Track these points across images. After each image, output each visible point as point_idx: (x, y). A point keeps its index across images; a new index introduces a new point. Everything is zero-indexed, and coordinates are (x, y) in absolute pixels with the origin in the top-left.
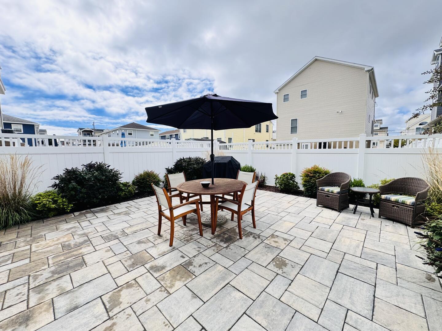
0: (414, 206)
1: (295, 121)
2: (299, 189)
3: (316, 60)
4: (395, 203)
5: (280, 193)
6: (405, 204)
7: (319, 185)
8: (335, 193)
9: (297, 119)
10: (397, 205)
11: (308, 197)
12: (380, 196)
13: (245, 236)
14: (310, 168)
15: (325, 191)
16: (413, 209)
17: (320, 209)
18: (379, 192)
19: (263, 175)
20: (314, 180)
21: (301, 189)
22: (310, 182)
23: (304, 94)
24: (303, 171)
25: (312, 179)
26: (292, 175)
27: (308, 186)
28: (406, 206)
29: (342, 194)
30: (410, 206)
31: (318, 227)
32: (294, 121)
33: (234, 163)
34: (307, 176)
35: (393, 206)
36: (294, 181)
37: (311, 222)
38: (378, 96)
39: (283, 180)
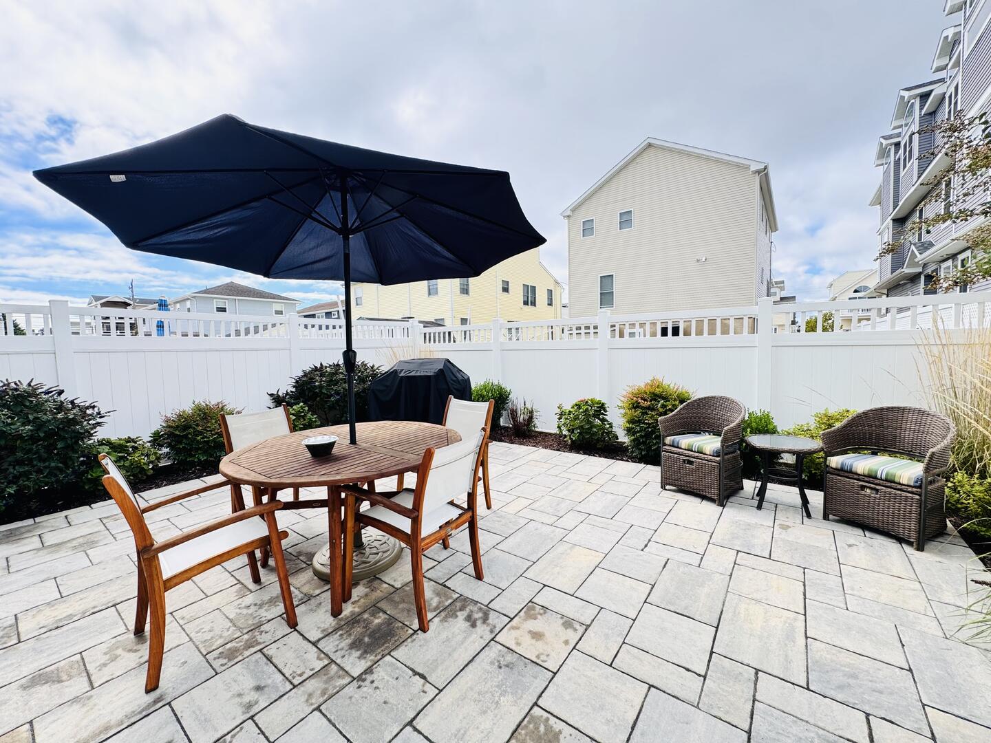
0: (920, 487)
1: (610, 278)
2: (618, 439)
3: (650, 145)
4: (867, 479)
5: (570, 451)
6: (894, 482)
7: (666, 431)
8: (708, 453)
9: (612, 275)
10: (872, 486)
11: (640, 462)
12: (826, 459)
13: (443, 614)
14: (642, 385)
15: (681, 448)
16: (917, 497)
17: (671, 497)
18: (822, 449)
19: (529, 406)
20: (653, 416)
21: (623, 441)
22: (644, 423)
23: (625, 220)
24: (625, 393)
25: (647, 414)
26: (597, 403)
27: (638, 432)
28: (899, 487)
29: (726, 454)
30: (910, 489)
31: (666, 563)
32: (607, 280)
33: (451, 375)
34: (635, 406)
35: (863, 488)
36: (603, 420)
37: (646, 546)
38: (776, 230)
39: (576, 418)
